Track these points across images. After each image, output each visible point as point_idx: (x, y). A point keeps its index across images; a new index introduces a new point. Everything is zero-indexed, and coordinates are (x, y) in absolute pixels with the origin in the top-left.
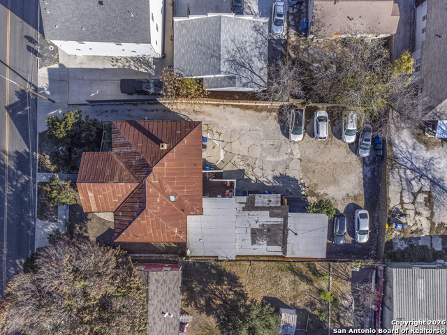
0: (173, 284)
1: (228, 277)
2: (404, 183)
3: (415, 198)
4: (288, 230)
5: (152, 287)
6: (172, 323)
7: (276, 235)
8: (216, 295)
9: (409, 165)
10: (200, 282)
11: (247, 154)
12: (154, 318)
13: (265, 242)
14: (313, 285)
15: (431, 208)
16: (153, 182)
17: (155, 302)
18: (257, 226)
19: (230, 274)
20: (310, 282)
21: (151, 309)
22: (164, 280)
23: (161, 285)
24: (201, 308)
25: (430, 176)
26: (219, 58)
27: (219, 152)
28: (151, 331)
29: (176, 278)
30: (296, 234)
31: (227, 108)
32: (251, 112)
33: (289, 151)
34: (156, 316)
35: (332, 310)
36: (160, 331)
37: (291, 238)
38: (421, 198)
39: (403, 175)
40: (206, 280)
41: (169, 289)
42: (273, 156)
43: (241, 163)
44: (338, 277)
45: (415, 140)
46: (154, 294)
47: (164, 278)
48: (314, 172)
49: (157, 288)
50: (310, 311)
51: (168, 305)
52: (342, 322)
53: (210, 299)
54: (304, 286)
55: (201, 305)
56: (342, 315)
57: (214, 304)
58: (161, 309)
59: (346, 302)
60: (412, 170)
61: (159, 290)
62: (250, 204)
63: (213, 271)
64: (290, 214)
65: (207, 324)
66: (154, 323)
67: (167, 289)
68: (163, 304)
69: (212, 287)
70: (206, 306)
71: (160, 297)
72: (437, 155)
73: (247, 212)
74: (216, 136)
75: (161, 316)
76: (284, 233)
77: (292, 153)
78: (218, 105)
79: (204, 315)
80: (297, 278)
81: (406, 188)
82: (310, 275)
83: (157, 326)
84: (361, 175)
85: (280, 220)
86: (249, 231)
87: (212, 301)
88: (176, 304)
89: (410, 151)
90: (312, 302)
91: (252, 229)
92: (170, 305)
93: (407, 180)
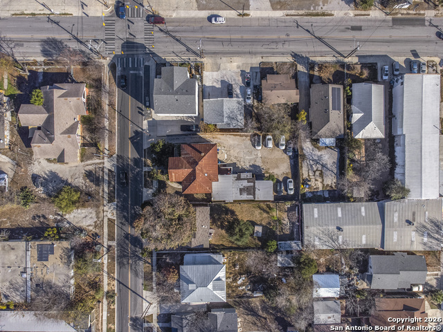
0: (206, 213)
1: (230, 212)
2: (309, 166)
3: (315, 173)
4: (255, 188)
5: (198, 214)
6: (206, 231)
7: (250, 191)
8: (225, 220)
9: (311, 158)
10: (218, 214)
11: (237, 156)
13: (246, 194)
15: (322, 178)
16: (199, 168)
17: (199, 220)
18: (242, 187)
20: (268, 213)
21: (197, 223)
23: (201, 213)
24: (219, 226)
25: (321, 163)
26: (223, 116)
27: (224, 155)
28: (197, 234)
29: (207, 210)
30: (259, 190)
31: (227, 136)
32: (238, 137)
34: (199, 227)
35: (279, 226)
36: (201, 234)
37: (257, 192)
38: (317, 173)
39: (308, 163)
40: (221, 213)
41: (205, 215)
42: (249, 156)
43: (235, 160)
44: (281, 210)
45: (313, 147)
46: (198, 217)
47: (202, 210)
48: (267, 163)
50: (269, 226)
51: (204, 222)
52: (284, 231)
53: (222, 222)
54: (265, 215)
56: (284, 228)
57: (224, 224)
58: (201, 224)
59: (285, 222)
60: (313, 160)
61: (200, 215)
62: (238, 177)
63: (223, 209)
64: (256, 181)
65: (221, 233)
66: (199, 230)
68: (202, 221)
69: (223, 216)
70: (221, 225)
71: (201, 219)
72: (323, 153)
73: (237, 181)
74: (223, 148)
75: (201, 227)
76: (254, 190)
77: (257, 155)
78: (224, 135)
79: (220, 229)
80: (262, 211)
81: (310, 168)
82: (268, 209)
84: (289, 164)
85: (252, 184)
86: (239, 189)
88: (208, 222)
89: (311, 152)
90: (269, 222)
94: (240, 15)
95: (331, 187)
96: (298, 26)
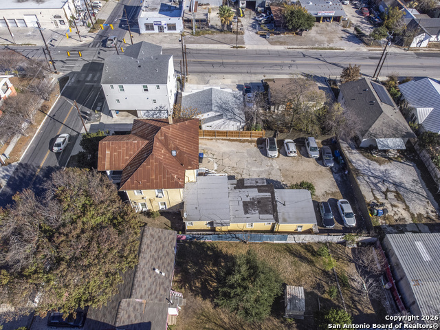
0: (168, 242)
1: (224, 259)
2: (371, 185)
3: (386, 195)
4: (276, 202)
5: (146, 240)
6: (163, 283)
7: (266, 205)
8: (212, 277)
9: (370, 174)
10: (196, 264)
11: (235, 166)
12: (143, 273)
13: (257, 211)
14: (315, 266)
15: (404, 202)
16: (160, 138)
17: (148, 256)
18: (248, 199)
19: (226, 255)
20: (310, 262)
21: (142, 262)
22: (159, 237)
23: (156, 240)
24: (196, 291)
25: (391, 181)
26: (211, 104)
27: (213, 164)
28: (138, 286)
29: (171, 237)
30: (284, 205)
31: (218, 141)
32: (237, 143)
33: (269, 164)
34: (146, 271)
35: (344, 293)
36: (149, 289)
37: (280, 208)
38: (391, 195)
39: (368, 180)
40: (202, 261)
41: (163, 246)
42: (257, 167)
43: (232, 172)
44: (339, 258)
45: (367, 160)
46: (148, 248)
47: (159, 234)
48: (292, 177)
49: (151, 242)
50: (319, 294)
51: (160, 262)
52: (359, 307)
53: (206, 280)
54: (305, 267)
55: (196, 287)
56: (356, 299)
57: (211, 286)
58: (152, 265)
59: (356, 283)
60: (375, 177)
61: (153, 245)
62: (240, 185)
63: (209, 253)
64: (275, 190)
65: (202, 309)
66: (144, 278)
67: (161, 246)
68: (155, 260)
69: (209, 268)
70: (201, 289)
71: (153, 253)
72: (389, 168)
73: (238, 190)
74: (211, 156)
75: (151, 272)
76: (273, 203)
77: (272, 165)
78: (212, 139)
79: (199, 299)
80: (296, 259)
81: (374, 188)
82: (309, 255)
83: (146, 282)
84: (333, 179)
85: (268, 195)
86: (241, 203)
87: (209, 284)
88: (169, 264)
89: (367, 165)
90: (318, 284)
91: (243, 202)
92: (163, 263)
93: (373, 183)
94: (234, 47)
95: (428, 218)
96: (304, 56)
